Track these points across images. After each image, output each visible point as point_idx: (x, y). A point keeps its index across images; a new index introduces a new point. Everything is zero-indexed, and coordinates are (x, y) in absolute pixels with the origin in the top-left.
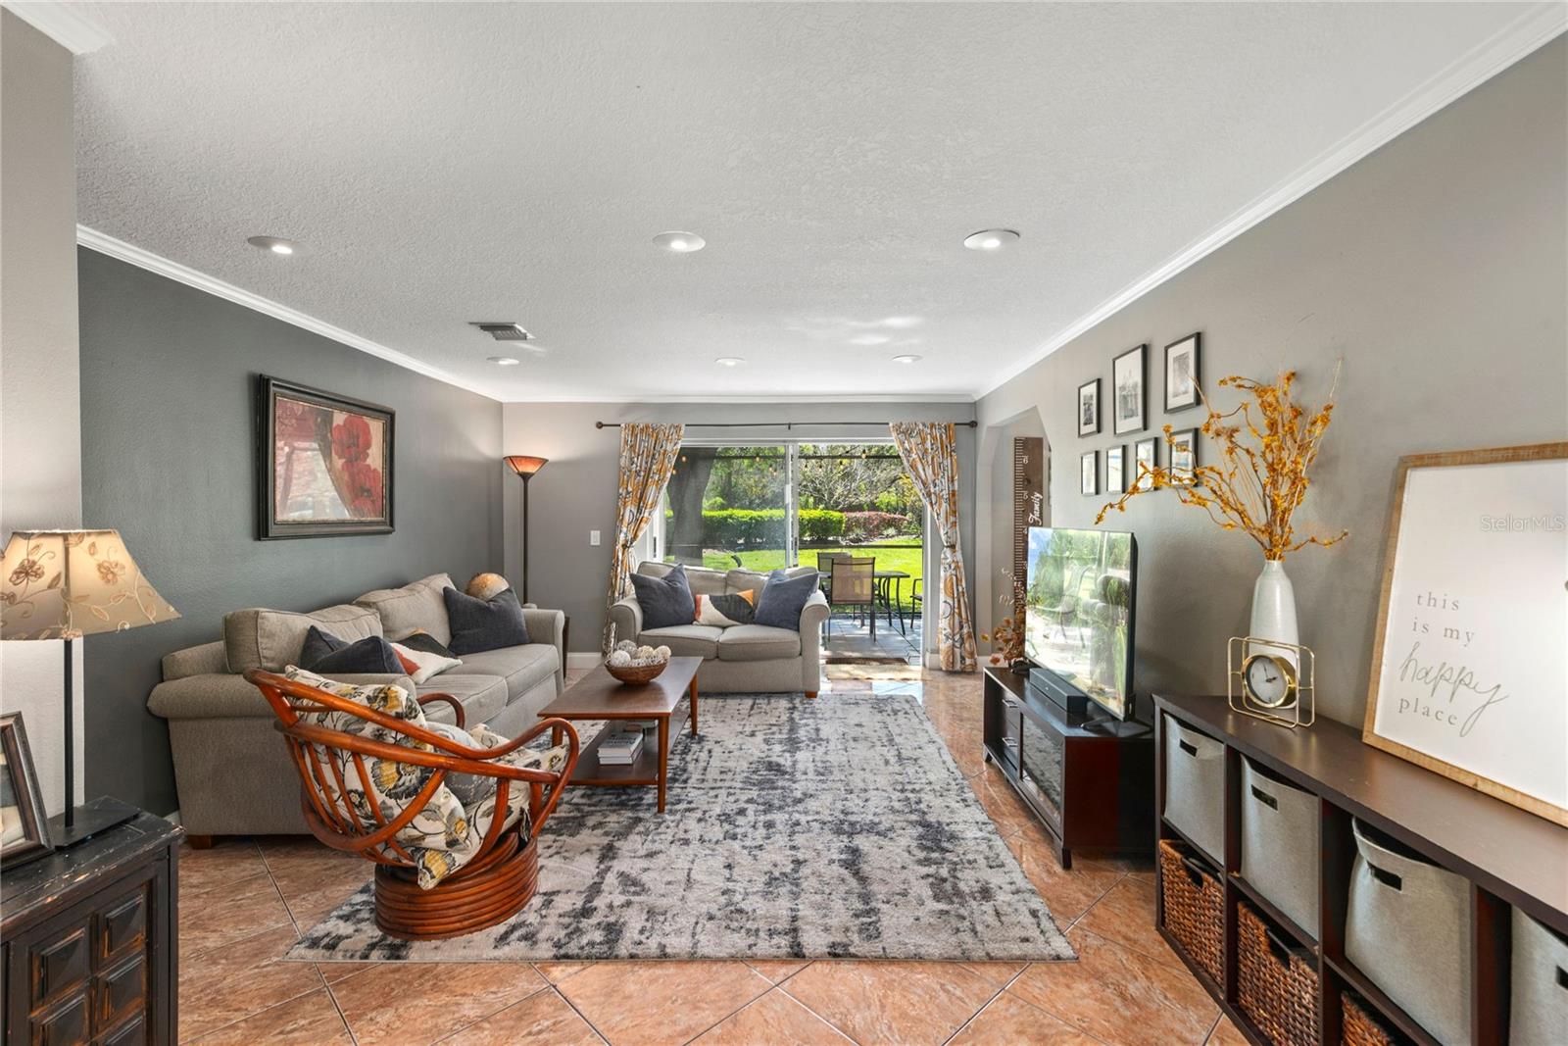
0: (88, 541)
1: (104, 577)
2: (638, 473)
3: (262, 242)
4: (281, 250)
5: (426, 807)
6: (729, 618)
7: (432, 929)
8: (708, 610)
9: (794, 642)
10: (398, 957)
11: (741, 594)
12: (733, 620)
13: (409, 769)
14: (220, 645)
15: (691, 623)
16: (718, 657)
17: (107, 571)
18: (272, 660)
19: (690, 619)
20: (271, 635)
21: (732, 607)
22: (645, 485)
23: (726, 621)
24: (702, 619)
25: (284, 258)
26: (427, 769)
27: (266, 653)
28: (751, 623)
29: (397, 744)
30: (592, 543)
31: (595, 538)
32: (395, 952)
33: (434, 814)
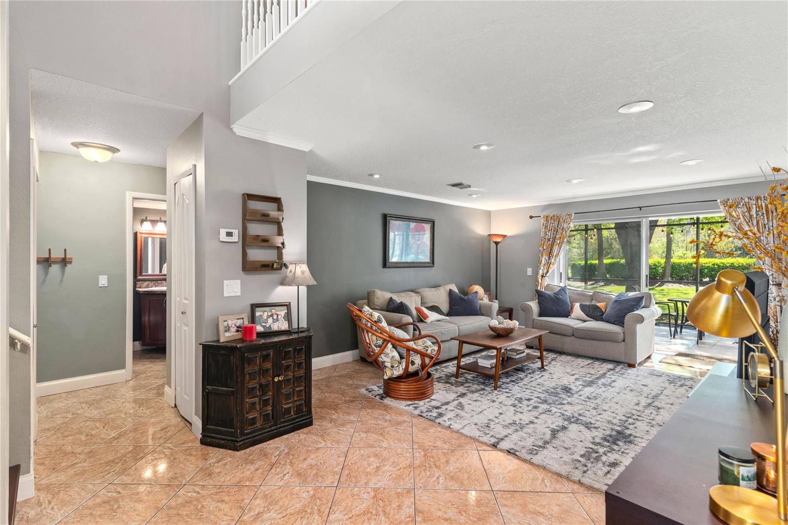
0: (300, 265)
1: (302, 273)
2: (549, 240)
3: (371, 175)
4: (376, 176)
5: (384, 352)
6: (588, 317)
7: (393, 395)
8: (577, 310)
9: (619, 333)
10: (382, 400)
11: (597, 304)
12: (590, 317)
13: (379, 339)
14: (366, 300)
15: (567, 317)
16: (574, 335)
17: (303, 272)
18: (378, 306)
19: (567, 315)
20: (378, 298)
21: (591, 311)
22: (552, 245)
23: (586, 318)
24: (573, 315)
25: (378, 178)
26: (385, 340)
27: (377, 304)
28: (601, 321)
29: (376, 331)
30: (528, 274)
31: (529, 271)
32: (382, 398)
33: (387, 355)
